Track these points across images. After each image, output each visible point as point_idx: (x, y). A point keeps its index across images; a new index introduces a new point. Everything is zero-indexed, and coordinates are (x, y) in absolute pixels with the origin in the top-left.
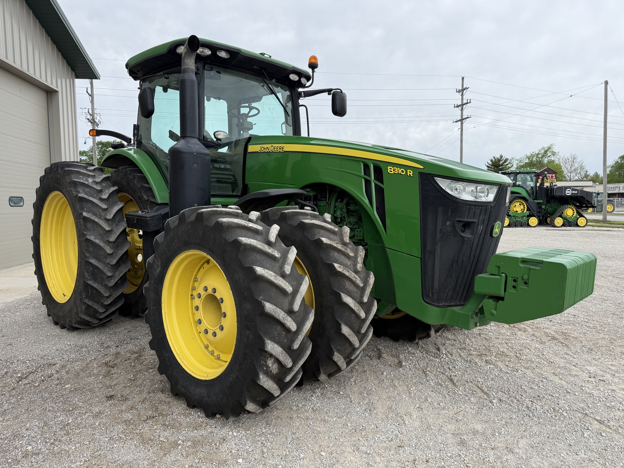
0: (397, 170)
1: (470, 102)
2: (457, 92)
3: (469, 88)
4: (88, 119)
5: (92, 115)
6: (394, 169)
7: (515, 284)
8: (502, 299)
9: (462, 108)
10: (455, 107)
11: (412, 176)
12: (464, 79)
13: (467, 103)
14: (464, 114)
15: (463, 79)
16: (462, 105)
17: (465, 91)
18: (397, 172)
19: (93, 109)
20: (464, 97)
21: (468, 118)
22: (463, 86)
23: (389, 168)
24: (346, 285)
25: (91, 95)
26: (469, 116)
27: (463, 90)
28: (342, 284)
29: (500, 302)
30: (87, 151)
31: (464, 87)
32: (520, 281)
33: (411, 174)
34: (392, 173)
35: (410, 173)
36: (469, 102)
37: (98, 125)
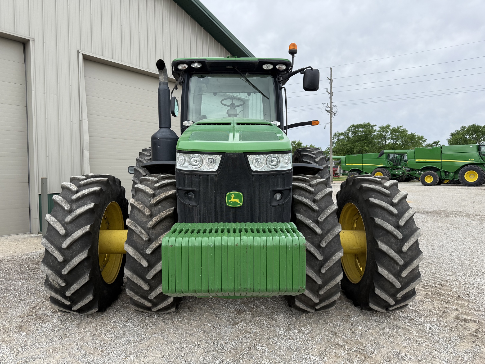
4: (327, 111)
5: (331, 107)
19: (331, 103)
24: (134, 237)
25: (331, 94)
28: (131, 236)
30: (344, 132)
37: (335, 114)
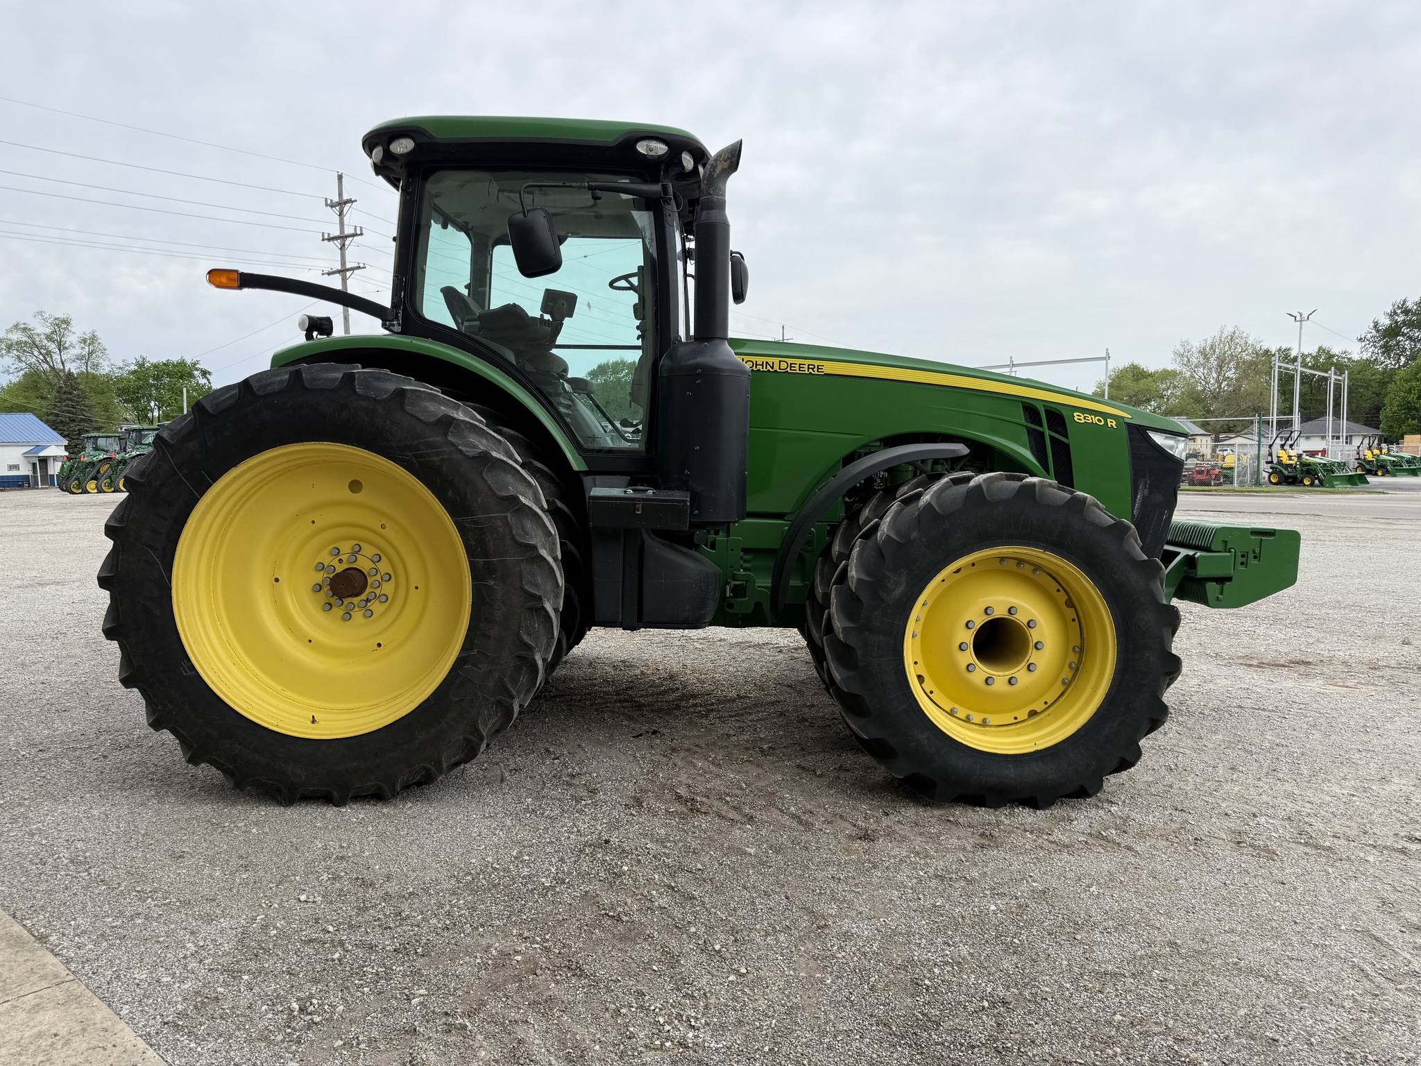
0: (1090, 418)
1: (361, 234)
2: (327, 205)
3: (356, 201)
6: (1085, 417)
7: (1244, 560)
8: (1229, 579)
9: (343, 245)
10: (323, 240)
11: (1115, 427)
12: (343, 179)
13: (353, 235)
14: (347, 259)
15: (340, 177)
16: (343, 237)
17: (346, 208)
18: (1091, 421)
20: (346, 219)
21: (359, 268)
22: (340, 194)
23: (1075, 414)
26: (362, 266)
27: (342, 203)
29: (1228, 583)
31: (345, 197)
32: (1251, 556)
33: (1114, 424)
34: (1083, 421)
35: (1112, 423)
36: (359, 232)
